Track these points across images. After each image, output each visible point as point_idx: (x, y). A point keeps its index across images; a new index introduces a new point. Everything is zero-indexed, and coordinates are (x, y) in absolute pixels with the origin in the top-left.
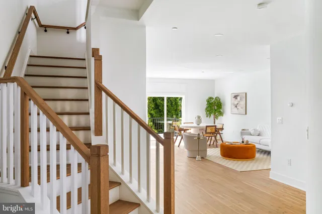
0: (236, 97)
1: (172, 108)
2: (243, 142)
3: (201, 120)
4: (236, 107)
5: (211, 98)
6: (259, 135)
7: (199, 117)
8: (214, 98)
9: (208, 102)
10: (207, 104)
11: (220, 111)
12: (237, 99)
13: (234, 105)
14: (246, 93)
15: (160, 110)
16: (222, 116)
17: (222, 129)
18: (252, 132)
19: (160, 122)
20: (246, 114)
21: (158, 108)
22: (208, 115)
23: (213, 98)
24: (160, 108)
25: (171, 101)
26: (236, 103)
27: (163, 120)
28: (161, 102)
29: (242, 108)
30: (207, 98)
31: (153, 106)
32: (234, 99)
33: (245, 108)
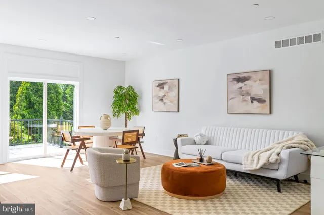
0: (161, 86)
1: (53, 107)
2: (201, 160)
3: (110, 121)
4: (162, 100)
5: (120, 88)
6: (207, 144)
7: (107, 117)
8: (126, 88)
9: (117, 93)
10: (115, 97)
11: (134, 108)
12: (163, 88)
13: (158, 97)
14: (179, 80)
15: (35, 109)
16: (138, 114)
17: (143, 135)
18: (197, 139)
19: (35, 126)
20: (178, 111)
21: (33, 107)
22: (117, 113)
23: (124, 88)
24: (36, 107)
25: (51, 98)
26: (161, 94)
27: (41, 123)
28: (38, 99)
29: (171, 102)
30: (116, 87)
31: (25, 105)
32: (159, 88)
33: (176, 102)
